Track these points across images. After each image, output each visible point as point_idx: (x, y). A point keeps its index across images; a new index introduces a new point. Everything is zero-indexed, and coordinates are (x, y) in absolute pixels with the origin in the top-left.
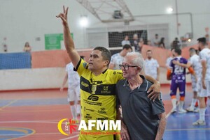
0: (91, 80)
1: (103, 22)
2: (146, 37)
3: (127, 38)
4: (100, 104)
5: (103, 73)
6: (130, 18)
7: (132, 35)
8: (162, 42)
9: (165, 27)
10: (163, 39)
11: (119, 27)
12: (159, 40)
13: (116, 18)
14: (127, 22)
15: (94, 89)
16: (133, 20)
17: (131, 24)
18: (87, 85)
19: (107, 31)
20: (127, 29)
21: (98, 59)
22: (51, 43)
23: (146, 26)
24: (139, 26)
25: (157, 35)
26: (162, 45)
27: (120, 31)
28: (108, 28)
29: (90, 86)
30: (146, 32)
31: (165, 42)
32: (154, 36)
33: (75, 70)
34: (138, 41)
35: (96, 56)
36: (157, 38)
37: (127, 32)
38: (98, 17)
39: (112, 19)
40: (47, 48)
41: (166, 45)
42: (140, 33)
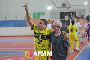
0: (39, 33)
1: (58, 8)
2: (76, 15)
3: (67, 15)
4: (43, 44)
5: (44, 30)
6: (69, 6)
7: (70, 14)
8: (82, 17)
9: (84, 10)
10: (83, 16)
11: (64, 10)
12: (81, 16)
13: (63, 6)
14: (68, 8)
15: (40, 37)
16: (70, 7)
17: (70, 9)
18: (37, 35)
19: (59, 12)
20: (68, 11)
21: (41, 24)
22: (35, 16)
23: (76, 10)
24: (73, 10)
25: (80, 14)
26: (82, 18)
27: (65, 12)
28: (60, 10)
29: (39, 36)
30: (76, 12)
31: (84, 17)
32: (79, 14)
33: (32, 29)
34: (72, 16)
35: (41, 23)
36: (80, 15)
37: (68, 12)
38: (56, 6)
39: (62, 7)
40: (34, 18)
41: (84, 18)
42: (73, 13)
